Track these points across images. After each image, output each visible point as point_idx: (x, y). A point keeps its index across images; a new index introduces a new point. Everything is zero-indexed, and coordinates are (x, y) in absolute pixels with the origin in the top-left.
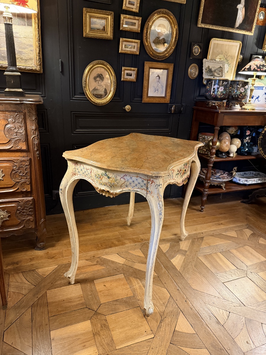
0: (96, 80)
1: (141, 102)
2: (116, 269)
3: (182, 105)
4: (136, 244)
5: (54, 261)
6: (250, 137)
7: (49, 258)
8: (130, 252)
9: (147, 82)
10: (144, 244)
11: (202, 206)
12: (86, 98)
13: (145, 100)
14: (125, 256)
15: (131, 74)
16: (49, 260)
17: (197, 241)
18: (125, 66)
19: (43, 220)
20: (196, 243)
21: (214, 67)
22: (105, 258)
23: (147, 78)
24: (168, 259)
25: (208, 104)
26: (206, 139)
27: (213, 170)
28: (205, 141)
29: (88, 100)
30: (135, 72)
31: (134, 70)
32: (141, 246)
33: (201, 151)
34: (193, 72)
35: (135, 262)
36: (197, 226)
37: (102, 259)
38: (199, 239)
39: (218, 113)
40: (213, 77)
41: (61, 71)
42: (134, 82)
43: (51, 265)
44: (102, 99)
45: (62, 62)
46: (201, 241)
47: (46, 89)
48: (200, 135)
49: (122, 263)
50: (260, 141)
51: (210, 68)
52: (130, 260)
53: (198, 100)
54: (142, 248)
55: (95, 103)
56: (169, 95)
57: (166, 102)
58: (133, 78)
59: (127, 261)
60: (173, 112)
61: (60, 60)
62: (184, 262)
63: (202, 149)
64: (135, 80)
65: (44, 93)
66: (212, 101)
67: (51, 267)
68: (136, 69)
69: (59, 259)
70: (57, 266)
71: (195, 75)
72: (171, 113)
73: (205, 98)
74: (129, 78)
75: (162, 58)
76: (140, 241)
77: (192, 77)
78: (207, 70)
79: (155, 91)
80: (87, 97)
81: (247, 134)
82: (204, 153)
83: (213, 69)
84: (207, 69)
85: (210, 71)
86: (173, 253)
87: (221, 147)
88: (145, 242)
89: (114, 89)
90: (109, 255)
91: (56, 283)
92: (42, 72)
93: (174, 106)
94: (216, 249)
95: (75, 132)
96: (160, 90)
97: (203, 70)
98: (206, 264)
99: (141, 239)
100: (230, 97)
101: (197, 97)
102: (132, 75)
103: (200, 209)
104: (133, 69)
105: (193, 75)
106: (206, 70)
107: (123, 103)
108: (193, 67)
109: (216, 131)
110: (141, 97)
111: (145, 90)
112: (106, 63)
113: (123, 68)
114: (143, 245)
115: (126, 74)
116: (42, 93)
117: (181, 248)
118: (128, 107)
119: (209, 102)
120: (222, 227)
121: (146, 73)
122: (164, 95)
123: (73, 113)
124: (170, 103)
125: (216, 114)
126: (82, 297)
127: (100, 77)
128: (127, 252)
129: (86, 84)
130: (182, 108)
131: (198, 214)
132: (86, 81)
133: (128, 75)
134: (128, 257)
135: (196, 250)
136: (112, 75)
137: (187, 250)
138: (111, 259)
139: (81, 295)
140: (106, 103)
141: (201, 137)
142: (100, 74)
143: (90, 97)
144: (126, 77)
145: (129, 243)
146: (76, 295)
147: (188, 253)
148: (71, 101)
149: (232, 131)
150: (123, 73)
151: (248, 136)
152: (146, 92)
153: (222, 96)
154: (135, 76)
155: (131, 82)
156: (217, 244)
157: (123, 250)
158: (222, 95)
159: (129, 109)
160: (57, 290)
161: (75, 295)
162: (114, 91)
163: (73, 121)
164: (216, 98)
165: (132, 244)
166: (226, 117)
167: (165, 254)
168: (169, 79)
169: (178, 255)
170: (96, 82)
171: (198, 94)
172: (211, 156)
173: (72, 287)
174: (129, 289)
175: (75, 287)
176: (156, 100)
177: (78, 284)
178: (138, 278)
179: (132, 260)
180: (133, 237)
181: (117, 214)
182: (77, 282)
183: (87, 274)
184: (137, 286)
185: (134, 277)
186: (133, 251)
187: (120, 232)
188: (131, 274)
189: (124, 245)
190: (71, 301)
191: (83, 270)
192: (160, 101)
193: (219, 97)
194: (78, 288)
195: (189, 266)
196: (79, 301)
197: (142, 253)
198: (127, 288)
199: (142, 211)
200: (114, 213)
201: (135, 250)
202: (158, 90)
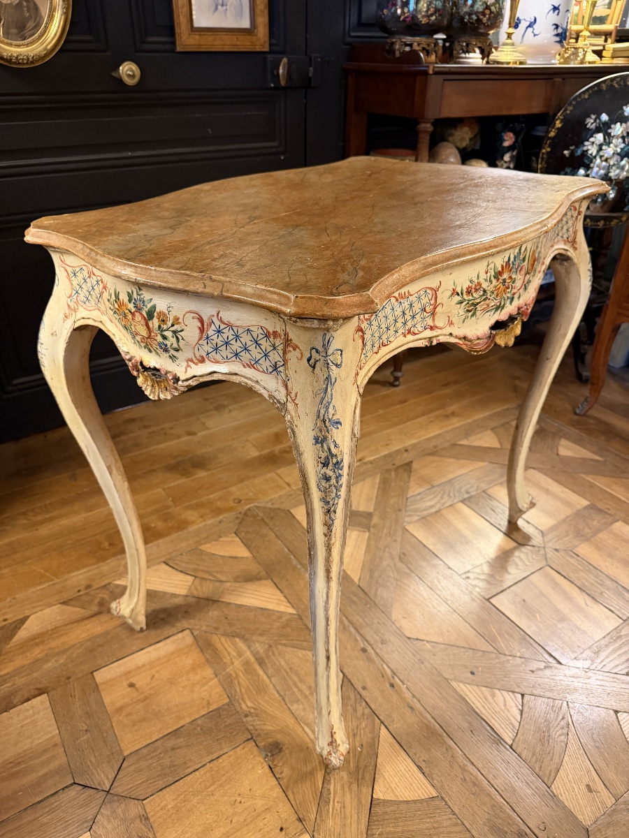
1: (174, 51)
2: (163, 619)
3: (310, 58)
4: (221, 517)
6: (515, 153)
8: (208, 548)
10: (246, 514)
11: (395, 370)
13: (186, 41)
14: (192, 566)
17: (396, 475)
20: (393, 484)
25: (392, 51)
32: (238, 521)
35: (224, 578)
36: (389, 431)
37: (118, 591)
39: (426, 73)
44: (25, 41)
46: (405, 477)
49: (183, 592)
50: (543, 163)
52: (207, 576)
53: (358, 40)
54: (241, 529)
56: (263, 20)
57: (258, 49)
59: (197, 580)
60: (283, 84)
62: (368, 550)
66: (402, 37)
72: (278, 88)
76: (232, 507)
79: (216, 9)
81: (506, 144)
88: (248, 507)
89: (64, 1)
93: (285, 60)
94: (451, 494)
96: (233, 3)
98: (430, 547)
99: (234, 499)
100: (455, 24)
101: (354, 31)
103: (392, 379)
107: (108, 53)
109: (421, 136)
110: (171, 30)
111: (181, 3)
114: (243, 519)
119: (392, 44)
120: (456, 423)
122: (246, 24)
124: (270, 52)
125: (419, 77)
126: (56, 745)
128: (196, 552)
130: (311, 69)
131: (388, 396)
134: (201, 568)
135: (396, 505)
137: (371, 510)
139: (53, 737)
140: (45, 55)
145: (200, 520)
146: (36, 742)
147: (375, 519)
149: (463, 139)
151: (510, 148)
152: (185, 10)
153: (434, 18)
156: (451, 476)
157: (184, 545)
158: (432, 15)
159: (133, 77)
161: (32, 742)
162: (67, 9)
164: (413, 27)
165: (209, 522)
166: (450, 88)
171: (354, 19)
173: (19, 715)
174: (211, 679)
175: (31, 712)
176: (222, 43)
177: (39, 698)
178: (238, 636)
179: (215, 574)
180: (212, 496)
181: (153, 429)
182: (36, 692)
183: (69, 653)
184: (236, 663)
185: (226, 635)
186: (214, 543)
187: (170, 488)
188: (215, 625)
189: (183, 529)
190: (18, 772)
191: (54, 644)
192: (238, 43)
193: (423, 22)
194: (41, 714)
195: (385, 563)
196: (48, 762)
197: (242, 545)
198: (205, 678)
199: (230, 411)
200: (146, 427)
201: (221, 539)
202: (224, 4)
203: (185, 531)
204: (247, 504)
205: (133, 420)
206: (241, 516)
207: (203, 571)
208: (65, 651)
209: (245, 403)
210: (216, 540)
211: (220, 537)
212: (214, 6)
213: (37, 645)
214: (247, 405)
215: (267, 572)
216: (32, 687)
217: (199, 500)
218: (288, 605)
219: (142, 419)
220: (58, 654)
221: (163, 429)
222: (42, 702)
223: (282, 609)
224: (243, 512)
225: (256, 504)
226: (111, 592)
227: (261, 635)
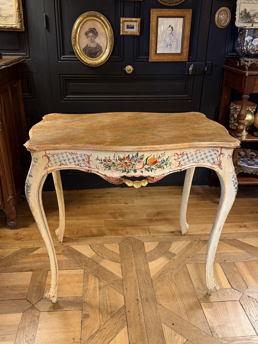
0: (88, 36)
1: (148, 62)
2: (78, 263)
3: (206, 63)
4: (117, 236)
5: (20, 243)
7: (15, 239)
8: (106, 245)
9: (154, 36)
12: (77, 58)
13: (153, 58)
14: (97, 250)
15: (133, 26)
16: (15, 241)
17: (198, 243)
18: (125, 17)
19: (11, 197)
20: (193, 247)
21: (254, 10)
22: (73, 249)
23: (155, 30)
24: (146, 260)
26: (238, 110)
27: (255, 152)
28: (237, 112)
29: (79, 61)
30: (138, 23)
31: (135, 21)
32: (122, 240)
33: (231, 126)
34: (223, 19)
35: (105, 258)
37: (70, 249)
38: (201, 242)
40: (251, 24)
41: (45, 27)
42: (137, 36)
43: (14, 247)
44: (96, 59)
45: (46, 17)
46: (202, 245)
47: (30, 49)
48: (232, 104)
49: (90, 257)
51: (247, 12)
52: (100, 255)
54: (122, 243)
55: (87, 64)
56: (186, 50)
57: (183, 60)
58: (135, 31)
59: (96, 255)
60: (190, 74)
61: (44, 14)
63: (233, 124)
64: (138, 34)
65: (28, 54)
66: (244, 58)
67: (13, 250)
68: (139, 19)
69: (25, 242)
70: (20, 249)
71: (225, 22)
72: (189, 75)
73: (236, 54)
74: (130, 31)
75: (176, 3)
76: (123, 234)
77: (220, 26)
78: (242, 15)
79: (167, 46)
80: (77, 56)
82: (235, 128)
83: (252, 13)
84: (242, 13)
85: (247, 16)
86: (157, 254)
87: (256, 122)
89: (110, 46)
90: (80, 246)
91: (10, 267)
92: (24, 30)
93: (192, 65)
94: (217, 259)
95: (65, 99)
96: (174, 44)
97: (235, 15)
99: (126, 232)
101: (229, 53)
102: (135, 27)
104: (134, 19)
105: (223, 22)
106: (240, 16)
107: (123, 62)
108: (223, 12)
109: (243, 100)
110: (148, 54)
111: (152, 45)
112: (100, 15)
113: (122, 19)
114: (125, 240)
115: (126, 27)
116: (26, 54)
117: (169, 250)
118: (129, 68)
119: (241, 60)
120: (243, 230)
121: (153, 24)
122: (179, 51)
123: (63, 77)
124: (188, 61)
125: (244, 76)
126: (27, 287)
127: (93, 31)
128: (102, 246)
129: (75, 41)
130: (206, 68)
132: (75, 38)
133: (128, 27)
134: (100, 251)
135: (189, 255)
136: (108, 29)
137: (176, 253)
138: (79, 251)
139: (28, 284)
140: (101, 63)
141: (233, 107)
142: (92, 28)
143: (81, 57)
144: (126, 30)
145: (110, 235)
146: (23, 284)
147: (175, 258)
148: (59, 61)
150: (121, 25)
152: (154, 48)
154: (138, 28)
155: (133, 36)
157: (99, 241)
159: (130, 70)
160: (7, 275)
161: (22, 283)
162: (111, 49)
163: (62, 85)
164: (248, 55)
165: (112, 237)
166: (257, 81)
167: (145, 254)
168: (186, 30)
169: (161, 258)
170: (88, 38)
172: (238, 134)
173: (22, 274)
174: (81, 287)
175: (26, 275)
176: (167, 59)
177: (30, 272)
178: (98, 278)
179: (103, 255)
180: (119, 228)
181: (114, 198)
182: (31, 270)
183: (45, 262)
184: (92, 285)
185: (94, 276)
186: (110, 244)
187: (107, 220)
188: (93, 271)
189: (102, 236)
190: (14, 289)
191: (43, 258)
192: (174, 59)
193: (252, 53)
194: (28, 276)
195: (168, 274)
196: (23, 290)
197: (119, 248)
198: (79, 286)
199: (146, 199)
200: (112, 197)
201: (113, 244)
202: (171, 45)
203: (103, 237)
204: (130, 235)
205: (109, 193)
206: (124, 238)
207: (100, 252)
208: (44, 262)
209: (154, 197)
210: (111, 244)
211: (113, 243)
212: (166, 45)
213: (38, 257)
214: (154, 198)
215: (121, 261)
216: (30, 268)
217: (114, 228)
218: (121, 274)
219: (112, 193)
220: (42, 262)
221: (117, 199)
222: (30, 273)
223: (118, 275)
224: (126, 237)
225: (133, 236)
226: (68, 249)
227: (106, 280)
